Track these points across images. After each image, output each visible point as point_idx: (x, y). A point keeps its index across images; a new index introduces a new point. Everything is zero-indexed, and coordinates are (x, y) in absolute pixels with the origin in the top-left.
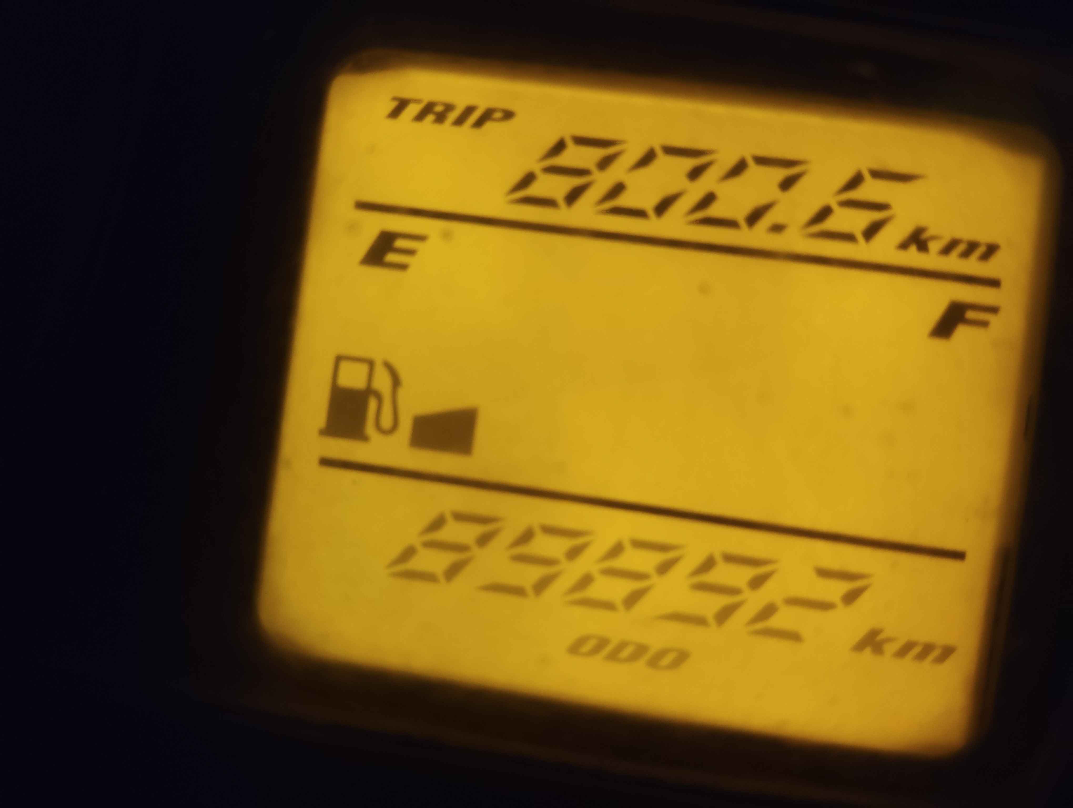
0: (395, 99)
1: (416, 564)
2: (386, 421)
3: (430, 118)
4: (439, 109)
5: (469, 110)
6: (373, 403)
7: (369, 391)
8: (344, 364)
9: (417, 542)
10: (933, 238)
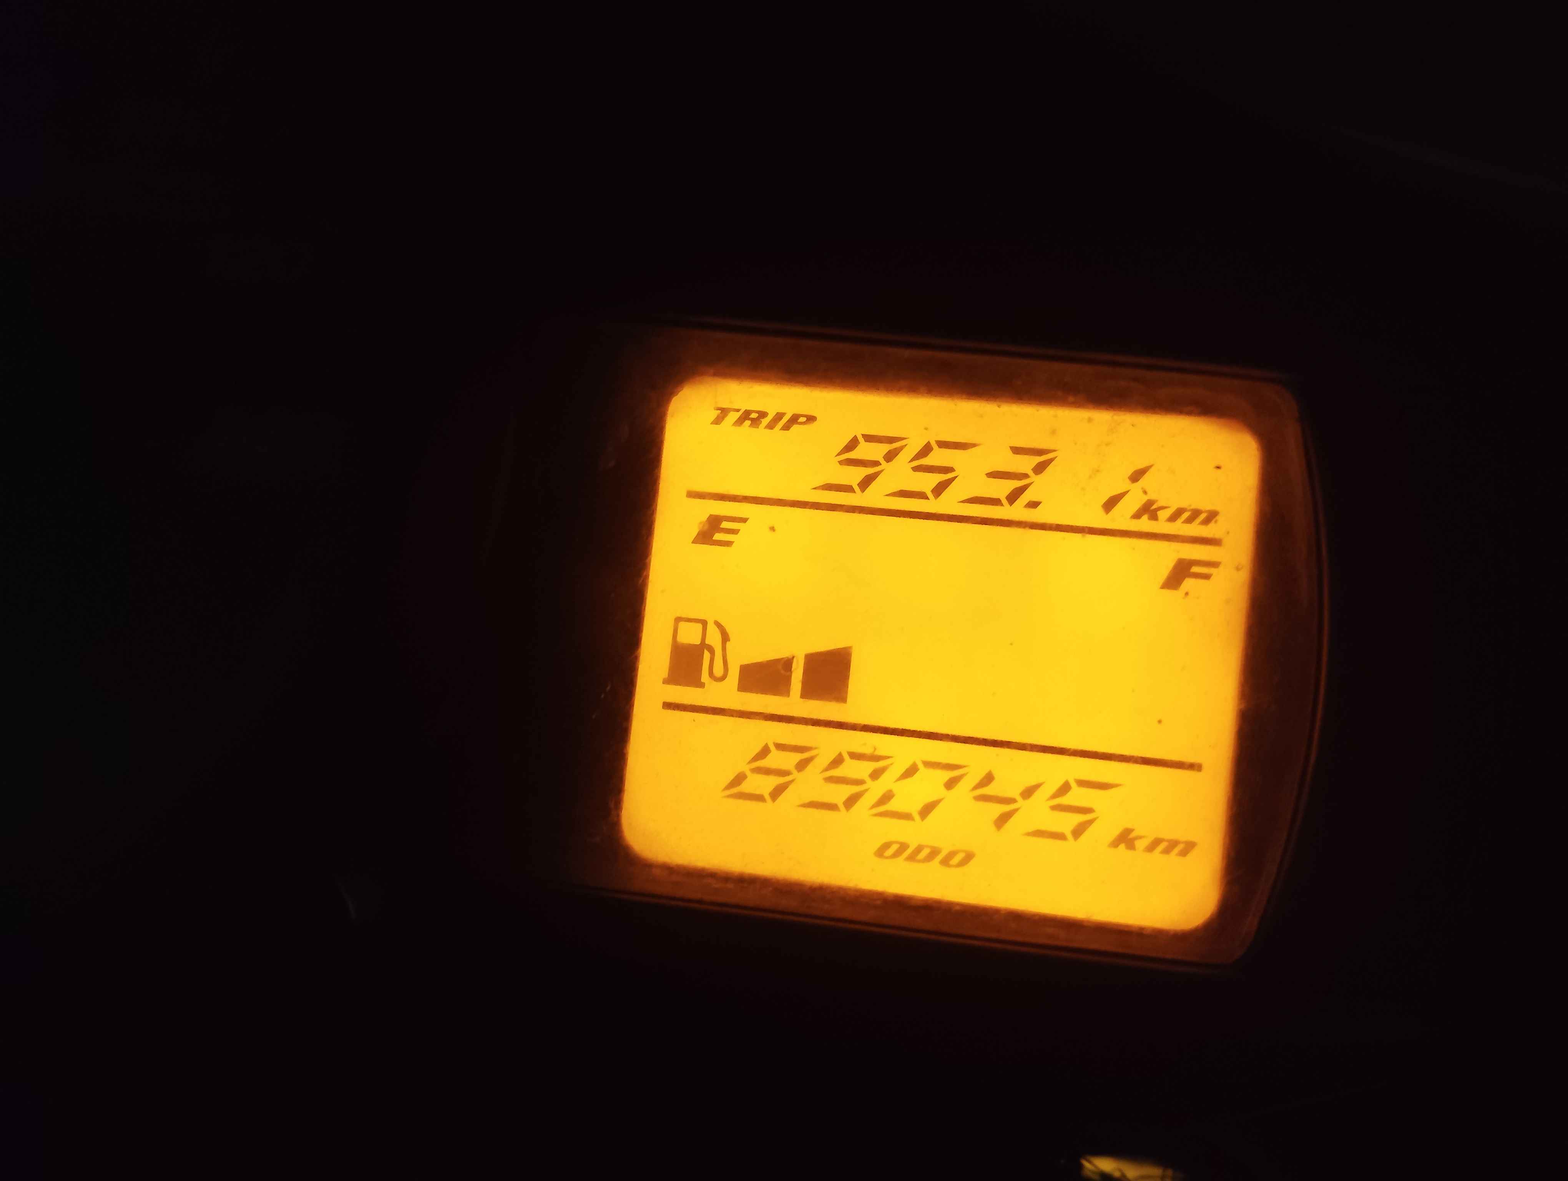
0: (718, 409)
1: (746, 787)
2: (718, 671)
3: (748, 423)
4: (754, 416)
5: (779, 416)
6: (707, 655)
7: (704, 646)
8: (682, 625)
9: (746, 769)
10: (1163, 508)
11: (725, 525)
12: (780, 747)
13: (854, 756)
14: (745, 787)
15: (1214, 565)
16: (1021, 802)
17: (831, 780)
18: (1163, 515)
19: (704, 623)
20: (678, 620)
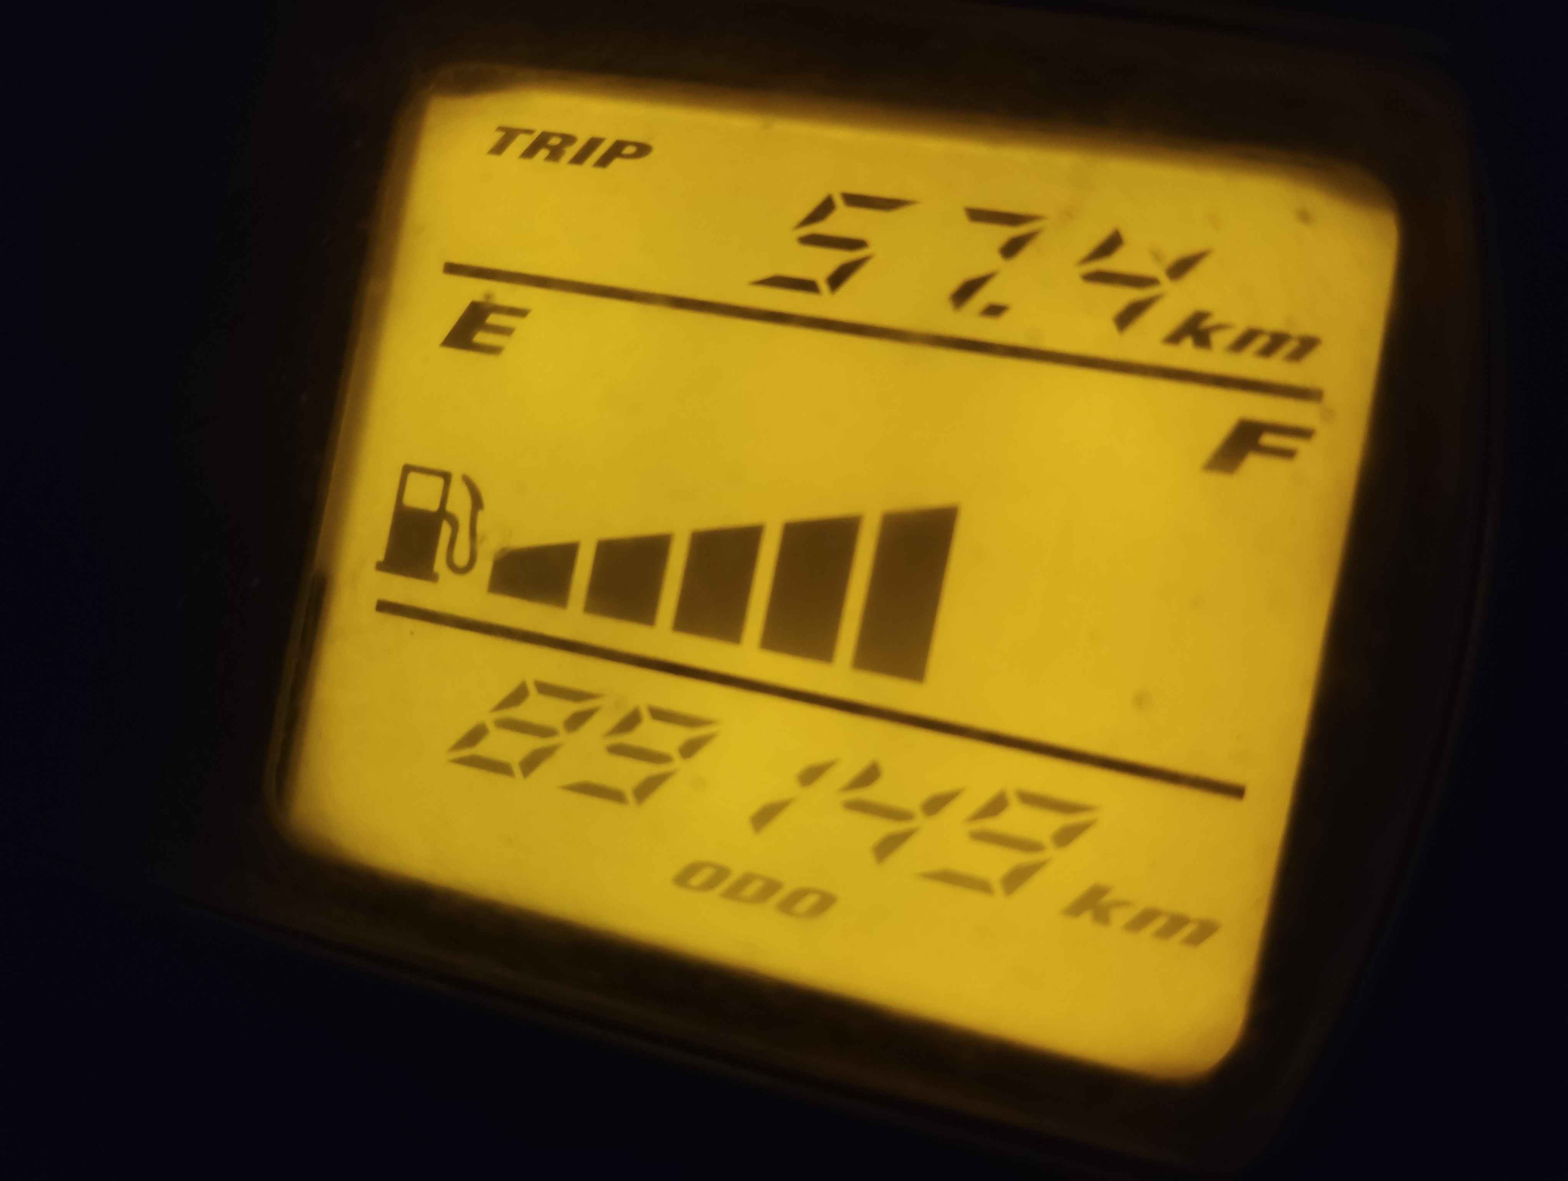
0: (499, 128)
2: (461, 556)
3: (543, 153)
4: (555, 141)
5: (593, 144)
6: (446, 530)
7: (442, 514)
8: (412, 477)
9: (489, 720)
10: (1220, 327)
11: (493, 319)
12: (545, 689)
13: (659, 715)
14: (484, 749)
15: (1304, 434)
16: (920, 821)
17: (617, 750)
18: (1221, 340)
19: (446, 477)
20: (407, 469)
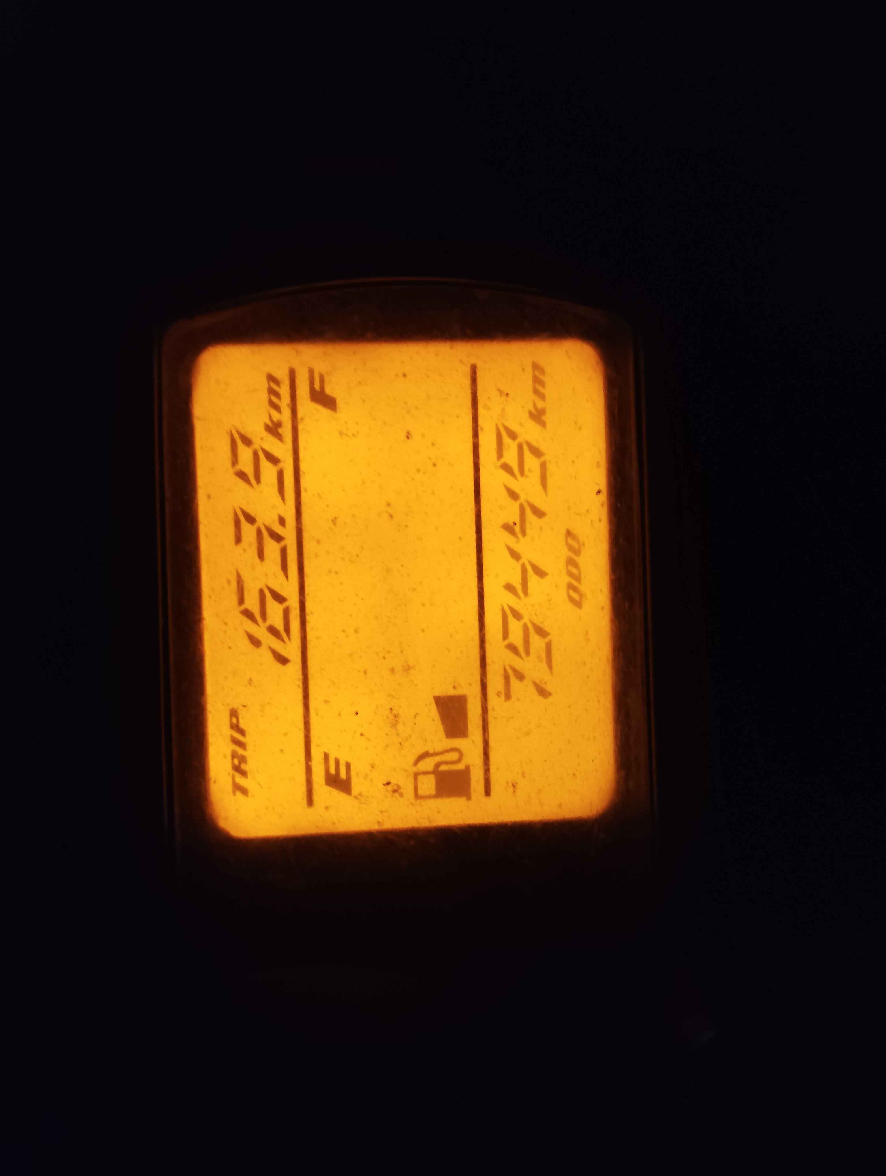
0: (234, 793)
2: (454, 756)
3: (243, 766)
4: (236, 762)
5: (234, 740)
6: (443, 768)
8: (420, 792)
10: (270, 418)
11: (332, 771)
12: (508, 696)
13: (506, 636)
15: (311, 372)
16: (522, 500)
17: (527, 651)
18: (276, 416)
19: (417, 774)
20: (417, 797)
